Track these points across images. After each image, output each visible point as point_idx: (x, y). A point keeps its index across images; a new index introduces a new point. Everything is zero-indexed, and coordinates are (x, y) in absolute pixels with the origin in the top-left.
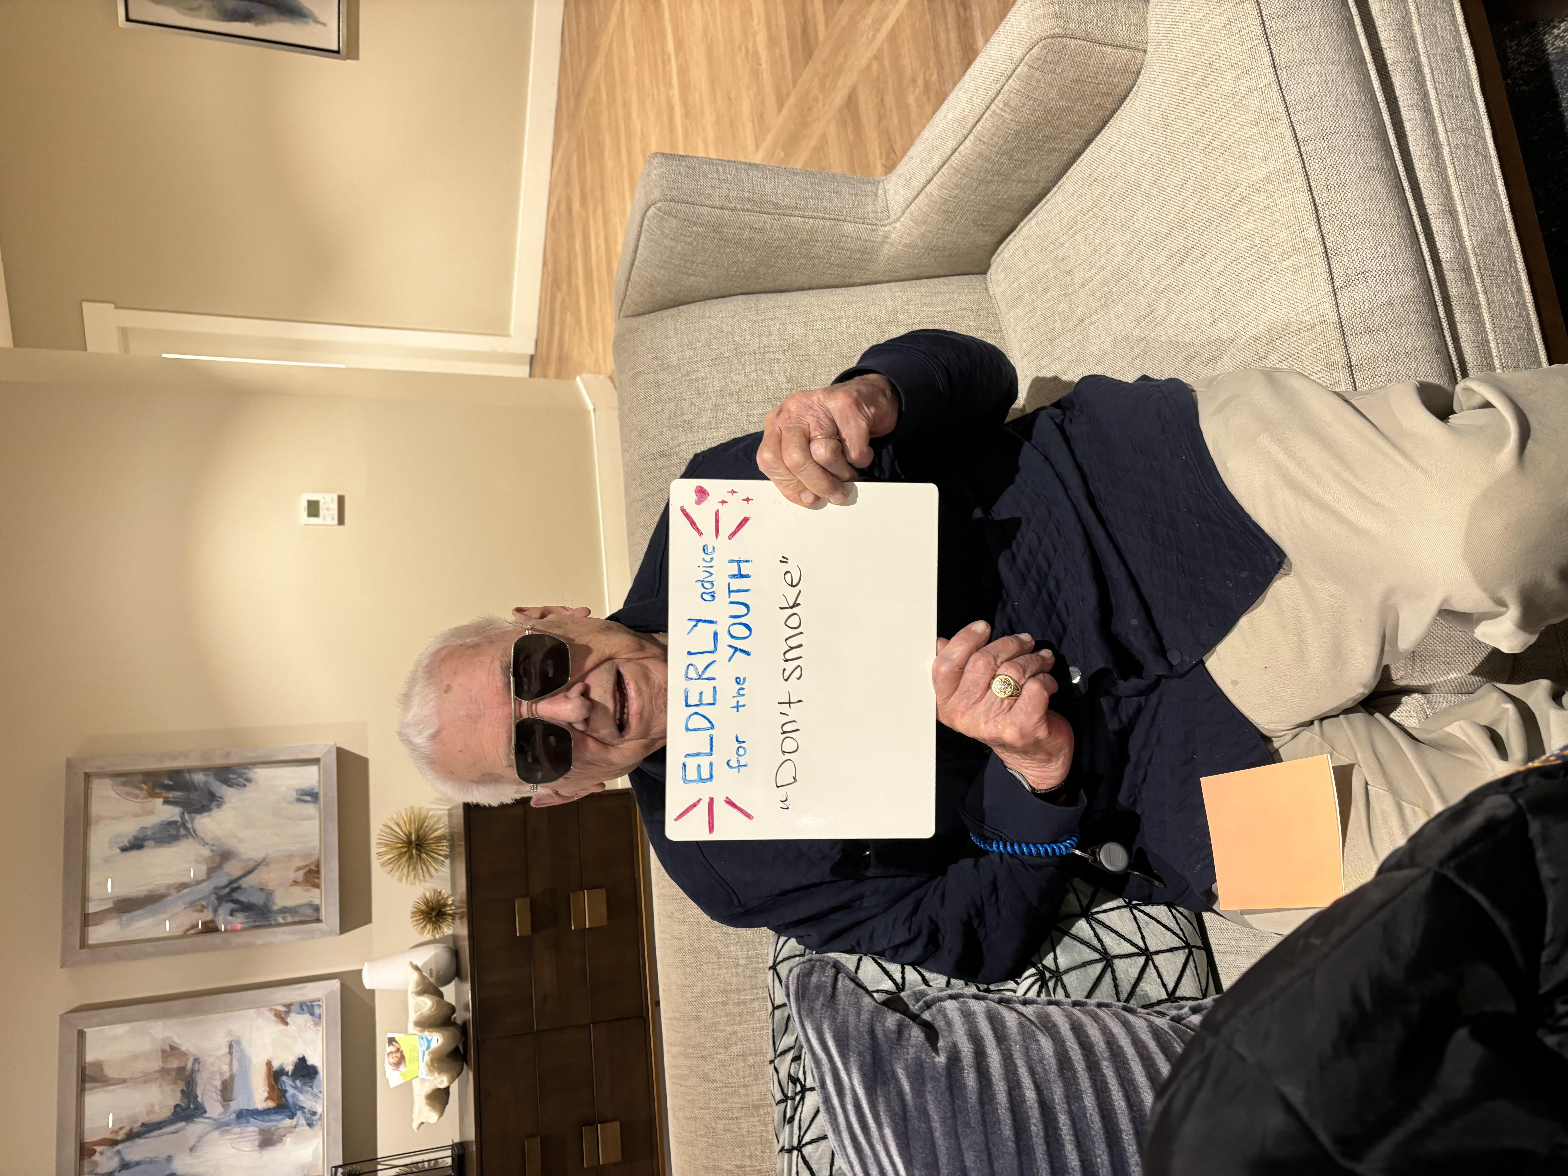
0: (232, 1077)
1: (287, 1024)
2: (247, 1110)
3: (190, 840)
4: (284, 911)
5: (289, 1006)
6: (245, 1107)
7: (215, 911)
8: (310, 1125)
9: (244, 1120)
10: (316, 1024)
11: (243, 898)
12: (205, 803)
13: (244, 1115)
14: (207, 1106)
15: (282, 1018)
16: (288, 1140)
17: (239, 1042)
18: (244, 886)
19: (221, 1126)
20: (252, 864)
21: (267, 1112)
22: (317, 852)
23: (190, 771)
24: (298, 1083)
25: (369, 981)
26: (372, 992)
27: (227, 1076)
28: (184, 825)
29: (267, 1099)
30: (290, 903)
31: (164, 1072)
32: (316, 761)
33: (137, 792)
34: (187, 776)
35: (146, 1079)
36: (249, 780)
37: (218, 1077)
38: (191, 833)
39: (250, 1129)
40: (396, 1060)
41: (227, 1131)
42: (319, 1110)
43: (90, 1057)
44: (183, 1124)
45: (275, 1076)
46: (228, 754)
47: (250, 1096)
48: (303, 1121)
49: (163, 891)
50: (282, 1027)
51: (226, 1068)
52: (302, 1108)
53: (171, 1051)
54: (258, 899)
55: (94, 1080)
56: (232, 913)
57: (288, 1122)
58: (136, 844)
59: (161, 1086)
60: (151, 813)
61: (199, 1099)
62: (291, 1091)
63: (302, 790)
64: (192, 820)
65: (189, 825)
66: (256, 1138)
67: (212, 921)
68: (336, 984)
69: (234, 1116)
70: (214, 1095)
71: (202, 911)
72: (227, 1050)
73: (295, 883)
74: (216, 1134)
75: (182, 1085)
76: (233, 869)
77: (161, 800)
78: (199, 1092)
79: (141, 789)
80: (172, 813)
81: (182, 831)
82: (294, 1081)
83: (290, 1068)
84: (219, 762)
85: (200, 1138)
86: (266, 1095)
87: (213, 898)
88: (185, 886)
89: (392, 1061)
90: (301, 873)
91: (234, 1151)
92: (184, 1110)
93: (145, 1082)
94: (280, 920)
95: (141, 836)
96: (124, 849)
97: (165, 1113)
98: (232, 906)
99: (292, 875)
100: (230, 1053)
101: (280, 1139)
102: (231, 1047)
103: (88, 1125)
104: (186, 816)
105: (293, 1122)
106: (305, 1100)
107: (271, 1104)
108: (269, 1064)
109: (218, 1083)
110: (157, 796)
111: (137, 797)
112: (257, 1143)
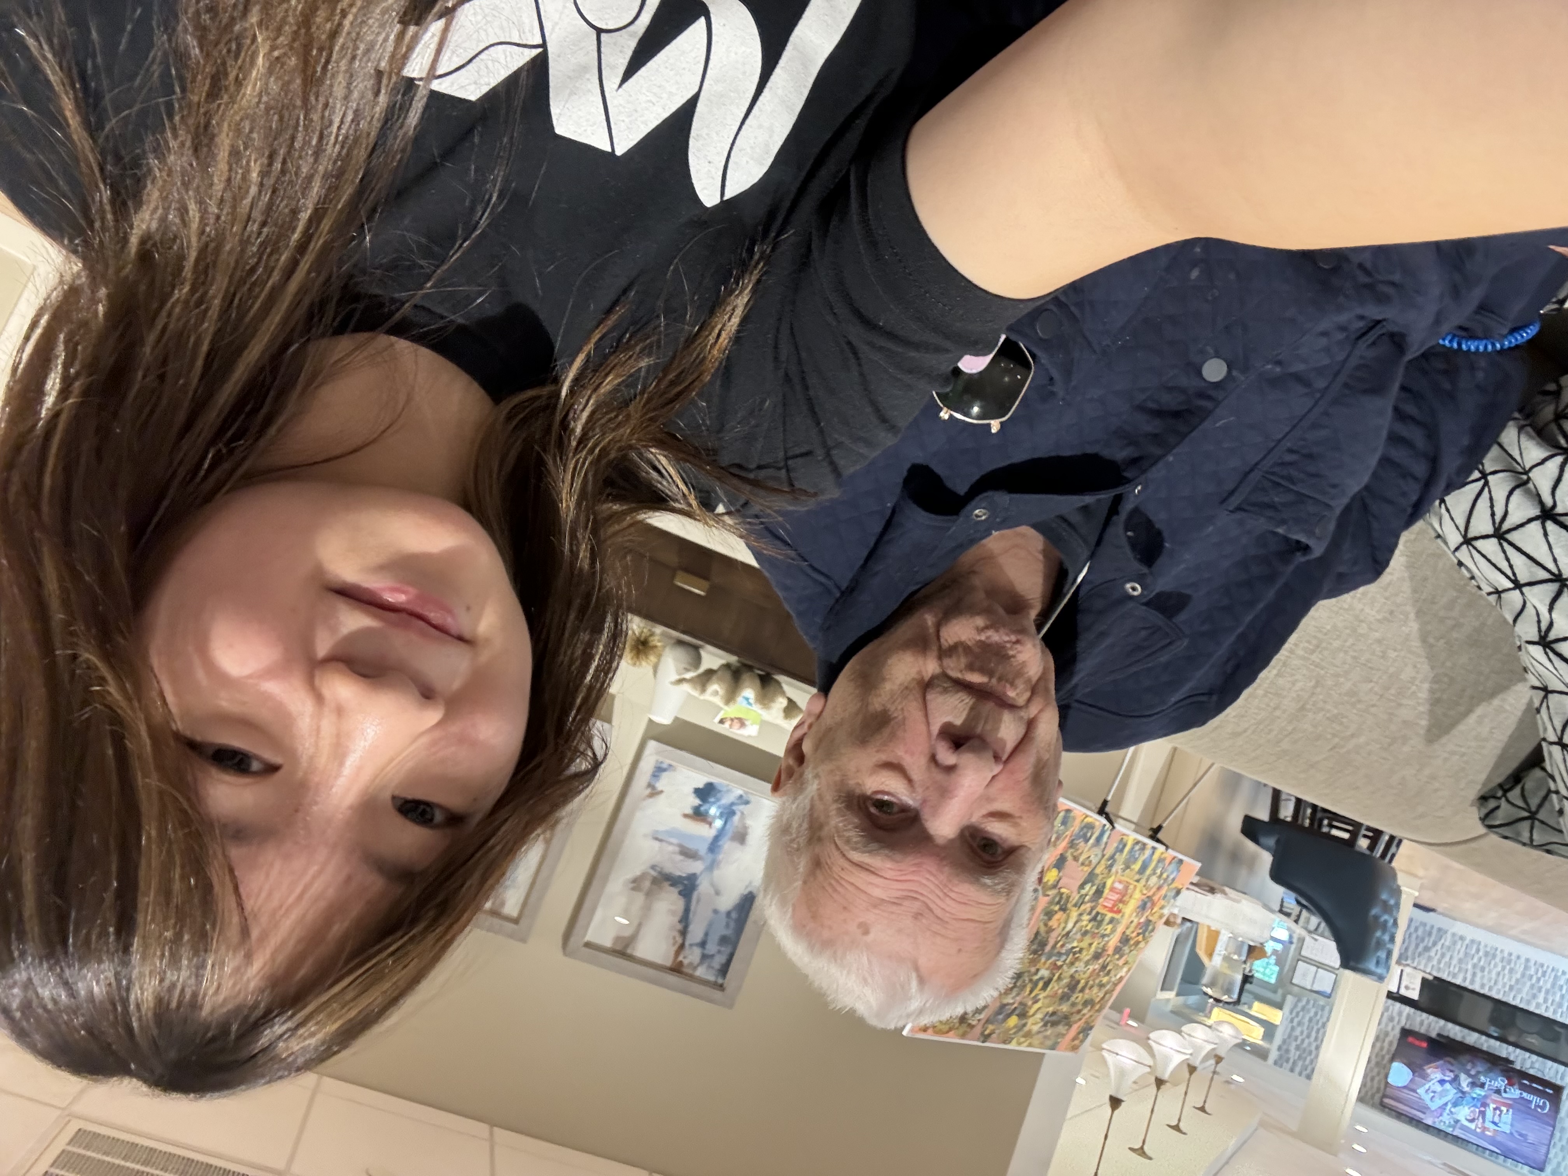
0: (680, 846)
1: (662, 792)
2: (712, 844)
5: (650, 786)
6: (707, 845)
8: (747, 803)
9: (717, 849)
10: (675, 770)
13: (714, 847)
14: (692, 871)
15: (654, 793)
16: (749, 822)
17: (657, 832)
19: (712, 866)
24: (712, 800)
25: (664, 719)
27: (677, 849)
31: (649, 894)
35: (647, 909)
37: (674, 856)
39: (726, 848)
40: (738, 724)
41: (719, 863)
42: (740, 793)
43: (608, 943)
44: (695, 893)
45: (696, 815)
47: (702, 838)
48: (742, 807)
50: (662, 796)
51: (671, 848)
52: (732, 804)
53: (636, 883)
55: (627, 946)
57: (738, 817)
59: (658, 900)
61: (683, 875)
66: (736, 845)
68: (652, 745)
69: (710, 855)
70: (687, 863)
72: (657, 842)
74: (716, 873)
75: (666, 884)
78: (678, 873)
82: (708, 803)
83: (697, 802)
85: (713, 885)
89: (736, 727)
91: (736, 864)
92: (685, 889)
93: (650, 909)
97: (680, 904)
100: (661, 840)
101: (745, 828)
103: (659, 960)
105: (740, 813)
106: (727, 799)
108: (686, 816)
109: (679, 858)
112: (739, 846)
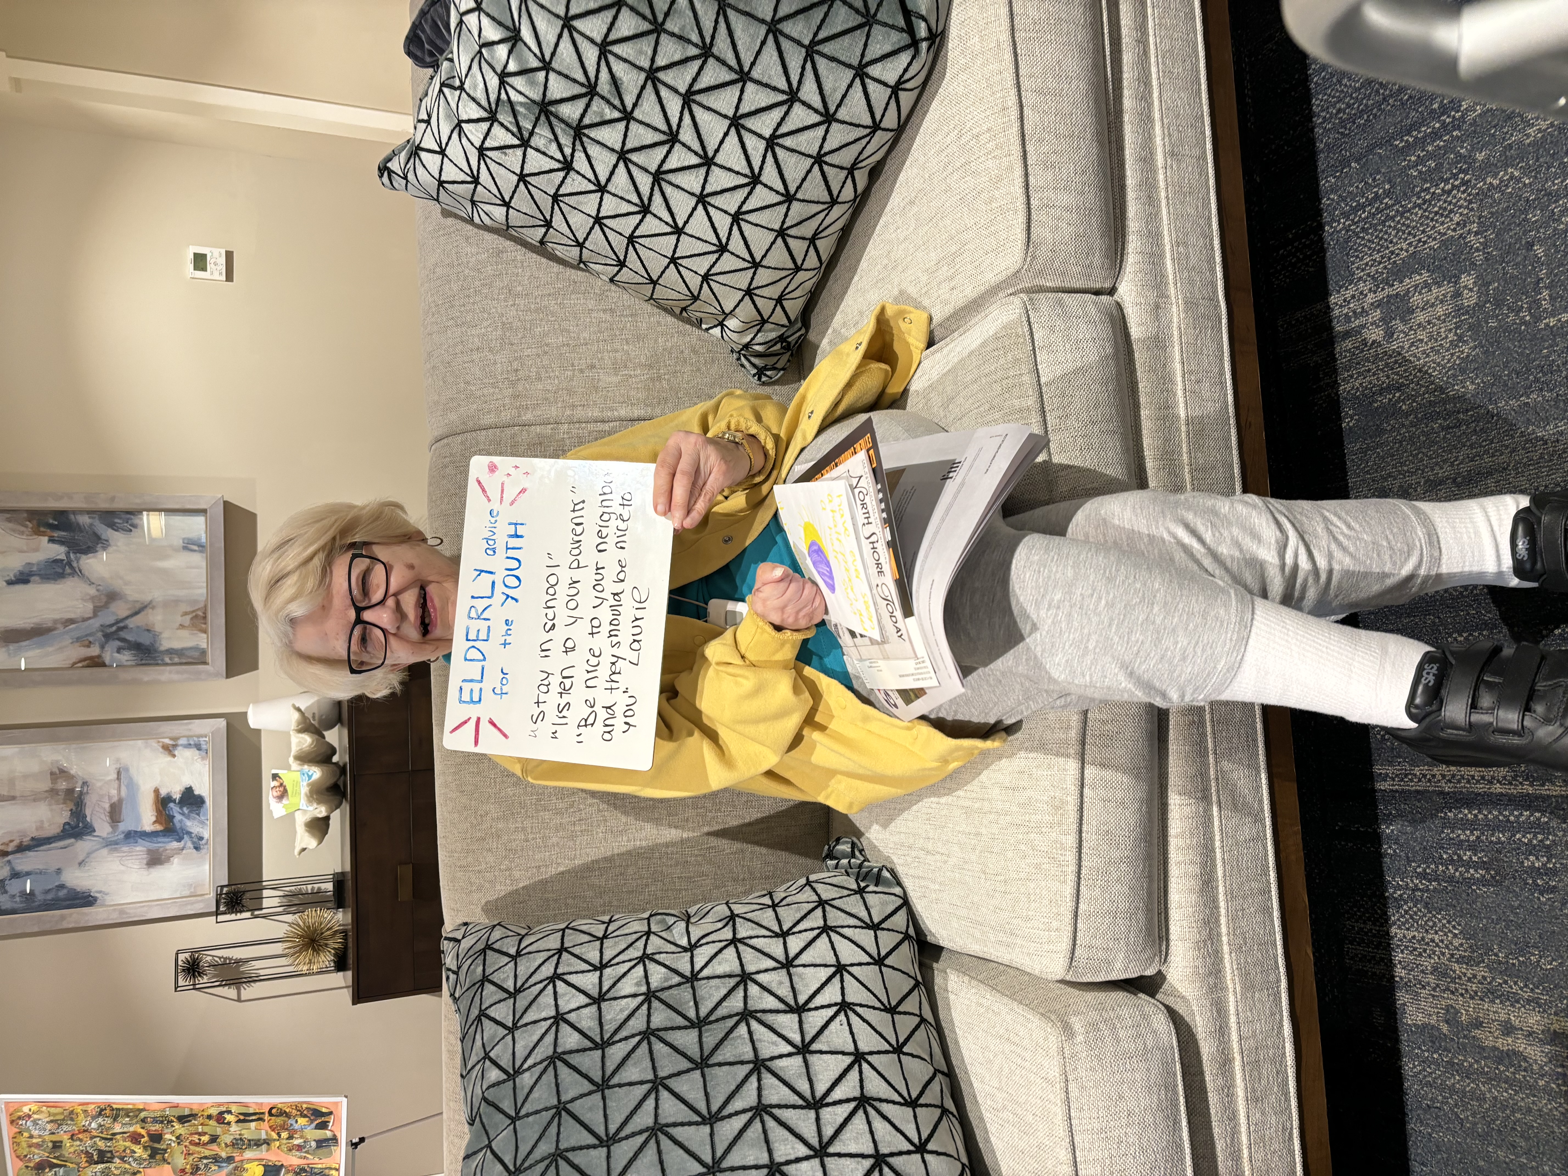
0: (120, 801)
1: (174, 756)
2: (136, 832)
3: (76, 578)
4: (171, 652)
5: (175, 739)
6: (132, 828)
7: (102, 647)
8: (197, 848)
9: (132, 840)
10: (203, 759)
11: (130, 637)
12: (90, 544)
13: (132, 836)
14: (96, 826)
15: (169, 750)
16: (176, 860)
17: (127, 770)
18: (131, 626)
19: (111, 844)
20: (138, 606)
21: (154, 834)
22: (204, 599)
23: (75, 512)
24: (185, 810)
25: (254, 722)
26: (258, 732)
27: (115, 799)
28: (69, 563)
29: (155, 822)
30: (176, 645)
31: (53, 792)
32: (203, 512)
33: (23, 529)
34: (72, 517)
35: (35, 798)
36: (135, 526)
37: (106, 799)
38: (76, 572)
39: (138, 849)
40: (279, 793)
41: (116, 850)
42: (206, 836)
44: (73, 840)
45: (163, 802)
46: (113, 499)
47: (138, 819)
48: (190, 844)
49: (50, 625)
50: (169, 759)
51: (114, 792)
52: (189, 833)
53: (60, 773)
54: (145, 640)
56: (119, 650)
57: (175, 845)
58: (22, 579)
59: (50, 805)
60: (36, 550)
61: (88, 819)
62: (178, 817)
63: (188, 539)
64: (78, 560)
65: (75, 564)
66: (145, 857)
67: (99, 657)
68: (222, 723)
69: (122, 836)
70: (103, 816)
71: (88, 646)
72: (115, 776)
73: (182, 626)
74: (105, 851)
75: (71, 806)
76: (120, 610)
77: (46, 539)
78: (88, 812)
79: (26, 527)
80: (58, 551)
81: (68, 570)
82: (181, 808)
83: (177, 796)
84: (104, 505)
85: (89, 855)
86: (154, 819)
87: (100, 634)
88: (72, 621)
89: (275, 794)
90: (188, 617)
91: (122, 868)
92: (73, 828)
93: (35, 800)
94: (167, 660)
95: (27, 570)
96: (10, 583)
97: (55, 830)
98: (118, 643)
99: (179, 619)
100: (119, 778)
101: (168, 859)
102: (119, 773)
104: (72, 556)
105: (181, 844)
106: (192, 826)
107: (159, 827)
108: (157, 791)
109: (107, 806)
110: (43, 534)
111: (22, 533)
112: (145, 862)
